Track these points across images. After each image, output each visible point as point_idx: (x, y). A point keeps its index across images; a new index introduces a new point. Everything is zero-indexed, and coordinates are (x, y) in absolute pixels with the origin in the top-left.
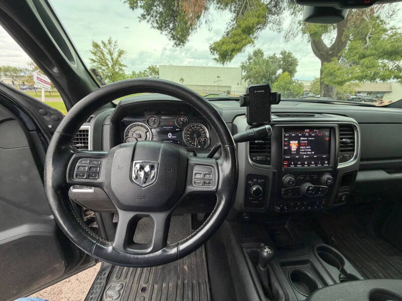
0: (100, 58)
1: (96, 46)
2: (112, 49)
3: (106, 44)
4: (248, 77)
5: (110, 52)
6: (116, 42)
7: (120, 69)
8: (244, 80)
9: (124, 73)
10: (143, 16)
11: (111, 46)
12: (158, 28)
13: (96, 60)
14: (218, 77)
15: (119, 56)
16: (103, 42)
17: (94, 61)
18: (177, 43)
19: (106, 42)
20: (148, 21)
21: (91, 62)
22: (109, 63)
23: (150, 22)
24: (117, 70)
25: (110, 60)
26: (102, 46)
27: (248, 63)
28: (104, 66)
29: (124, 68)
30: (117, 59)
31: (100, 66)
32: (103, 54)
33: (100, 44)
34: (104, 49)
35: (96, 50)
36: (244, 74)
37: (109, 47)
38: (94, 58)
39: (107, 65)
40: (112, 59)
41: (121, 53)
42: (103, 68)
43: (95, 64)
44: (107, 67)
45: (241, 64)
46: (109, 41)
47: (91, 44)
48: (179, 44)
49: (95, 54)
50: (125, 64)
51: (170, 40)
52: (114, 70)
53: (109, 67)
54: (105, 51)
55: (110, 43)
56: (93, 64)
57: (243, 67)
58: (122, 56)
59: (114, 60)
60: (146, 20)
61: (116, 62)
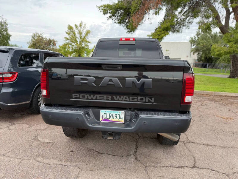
0: (72, 36)
1: (70, 28)
2: (82, 30)
3: (78, 26)
4: (196, 50)
5: (80, 32)
6: (85, 25)
7: (86, 45)
8: (192, 53)
9: (88, 48)
10: (110, 17)
11: (81, 28)
12: (118, 23)
13: (69, 38)
14: (167, 50)
15: (86, 35)
16: (76, 25)
17: (67, 39)
18: (130, 31)
19: (78, 25)
20: (113, 19)
21: (65, 40)
22: (78, 40)
23: (114, 20)
24: (83, 46)
25: (79, 38)
26: (74, 28)
27: (197, 38)
28: (74, 42)
29: (88, 44)
30: (85, 37)
31: (71, 42)
32: (74, 33)
33: (73, 26)
34: (76, 30)
35: (70, 31)
36: (193, 47)
37: (79, 28)
38: (68, 37)
39: (76, 42)
40: (81, 37)
41: (88, 32)
42: (73, 44)
43: (68, 41)
44: (76, 43)
45: (190, 39)
46: (80, 24)
47: (67, 27)
48: (131, 31)
49: (68, 34)
50: (90, 41)
51: (125, 29)
52: (81, 46)
53: (77, 43)
54: (76, 32)
55: (81, 25)
56: (66, 41)
57: (192, 41)
58: (88, 34)
59: (82, 38)
60: (111, 19)
61: (83, 40)
